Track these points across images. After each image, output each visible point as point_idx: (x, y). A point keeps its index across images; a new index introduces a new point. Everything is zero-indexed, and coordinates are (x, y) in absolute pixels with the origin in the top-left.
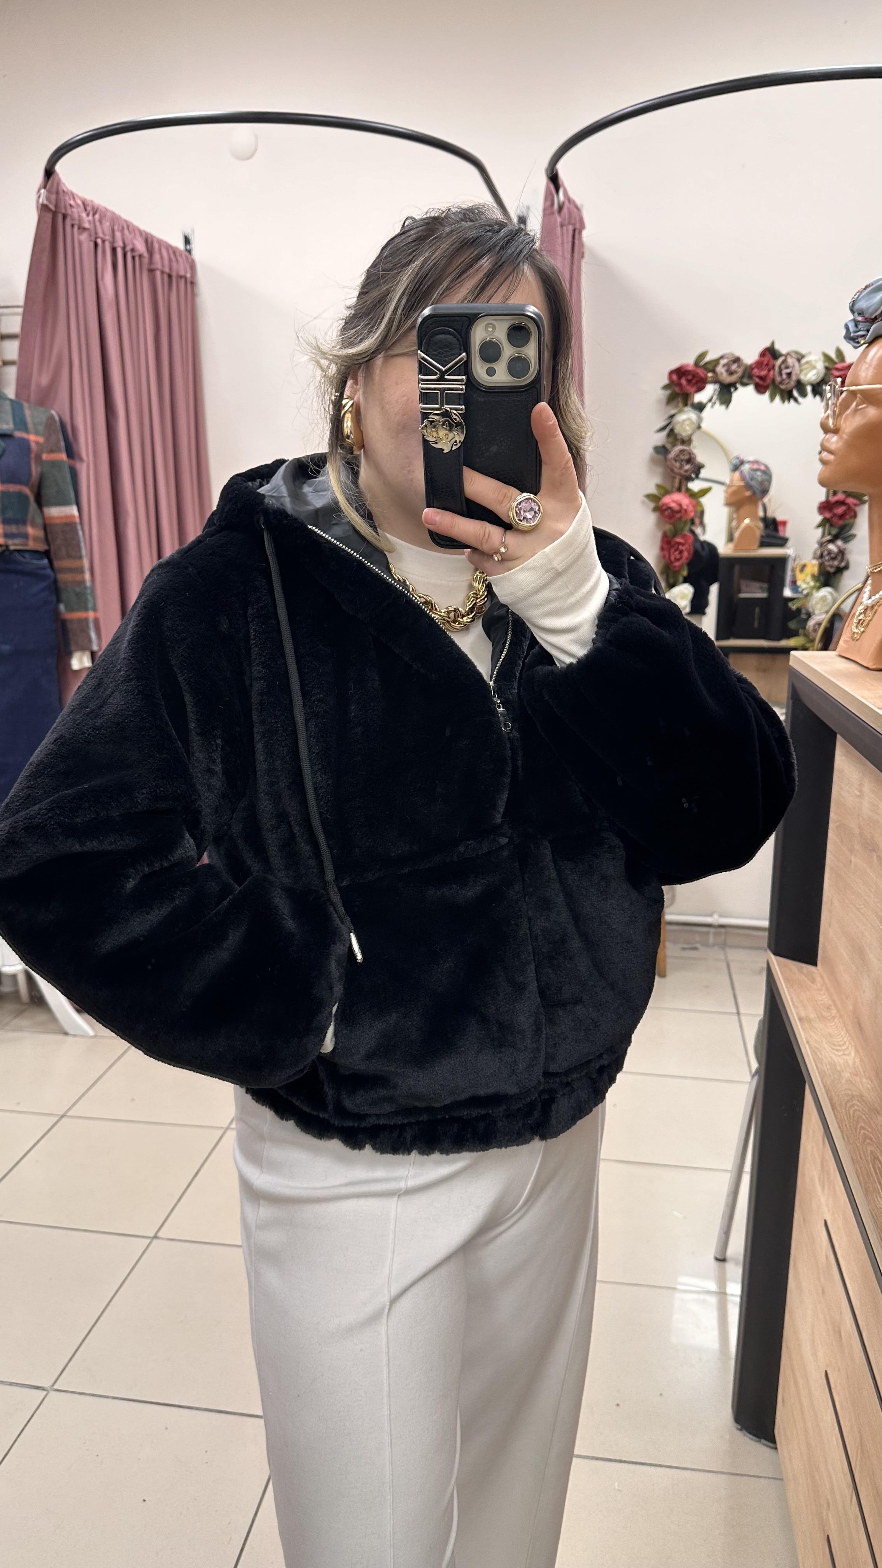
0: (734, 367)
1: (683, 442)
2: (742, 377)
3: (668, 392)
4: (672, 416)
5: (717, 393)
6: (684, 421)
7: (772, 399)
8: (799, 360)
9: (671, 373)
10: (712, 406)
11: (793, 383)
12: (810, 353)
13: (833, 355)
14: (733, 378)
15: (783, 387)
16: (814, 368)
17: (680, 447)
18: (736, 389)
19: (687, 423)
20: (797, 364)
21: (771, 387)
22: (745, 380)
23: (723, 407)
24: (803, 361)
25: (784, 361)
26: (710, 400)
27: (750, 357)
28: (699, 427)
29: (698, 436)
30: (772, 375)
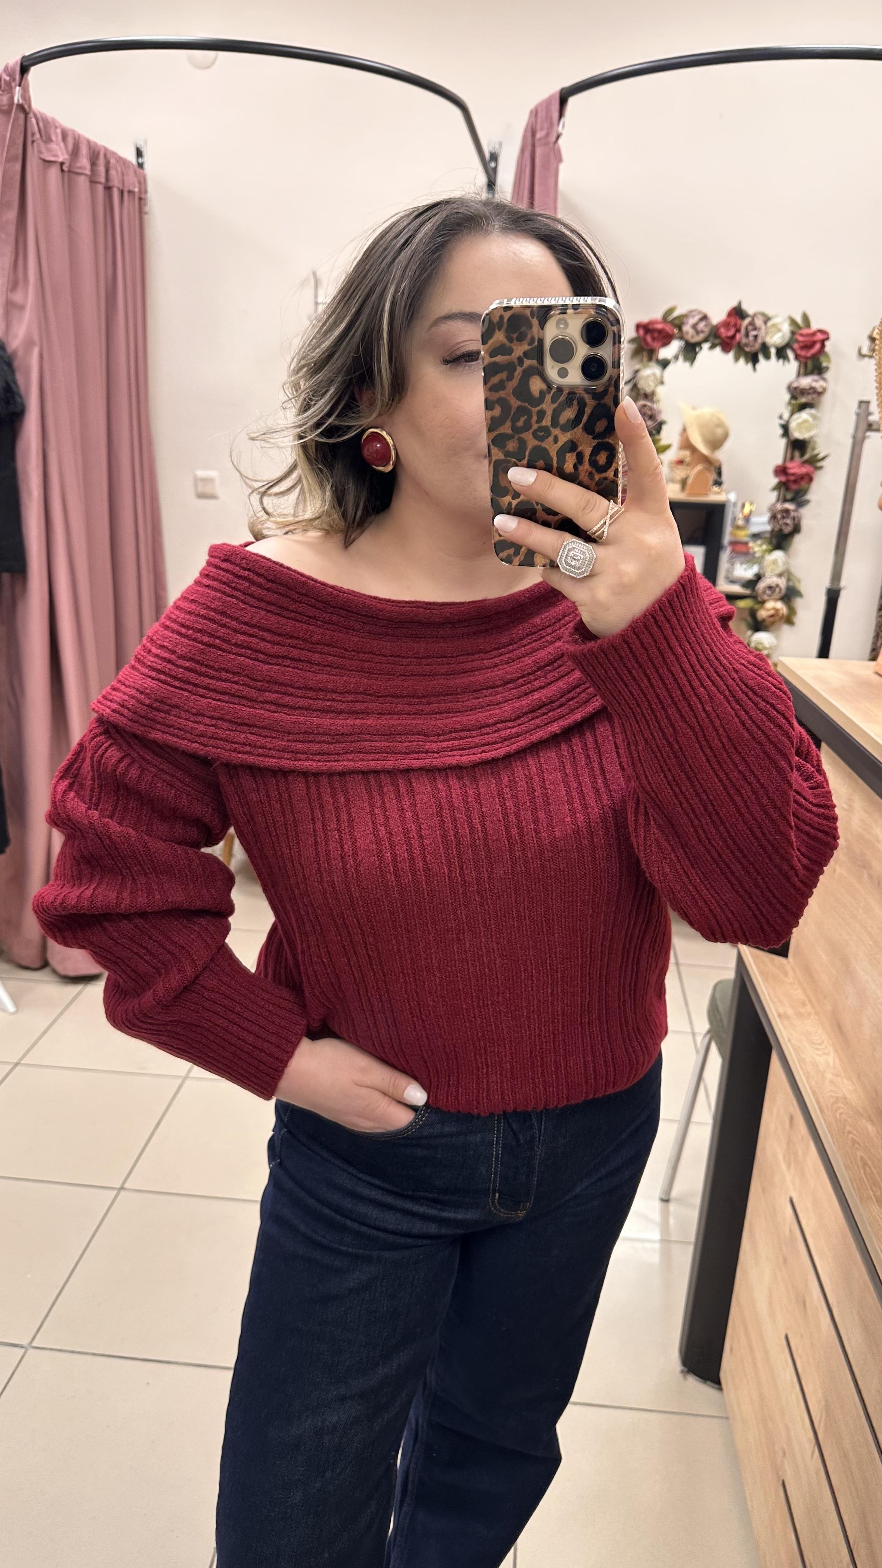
0: (701, 325)
1: (645, 398)
2: (709, 336)
3: (633, 346)
4: (637, 371)
5: (682, 350)
6: (648, 376)
7: (737, 359)
8: (765, 323)
9: (638, 327)
10: (676, 363)
11: (757, 346)
12: (776, 316)
13: (799, 320)
14: (701, 337)
15: (747, 349)
16: (779, 330)
17: (642, 402)
18: (701, 348)
19: (651, 378)
20: (763, 327)
21: (736, 348)
22: (711, 339)
23: (687, 364)
24: (770, 323)
25: (751, 323)
26: (675, 357)
27: (718, 316)
28: (662, 383)
29: (660, 391)
30: (738, 336)
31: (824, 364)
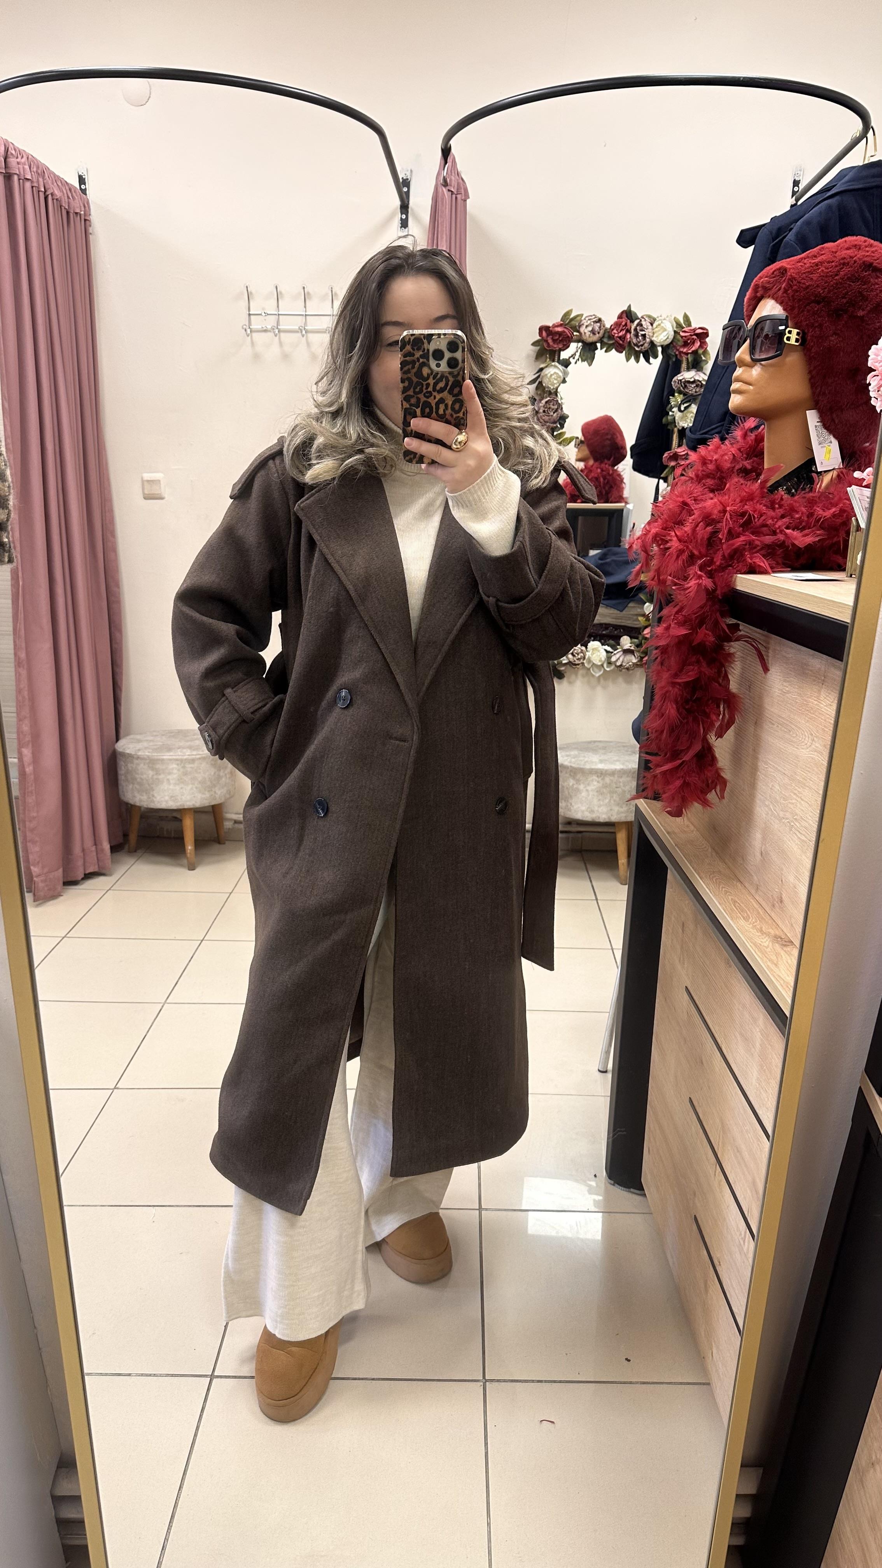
0: (596, 327)
1: (550, 393)
2: (603, 337)
3: (537, 349)
4: (541, 370)
5: (579, 351)
6: (551, 375)
7: (629, 358)
8: (652, 324)
9: (540, 331)
10: (576, 363)
11: (646, 345)
12: (661, 318)
13: (681, 319)
14: (597, 338)
15: (637, 348)
16: (664, 330)
17: (548, 398)
18: (598, 350)
19: (553, 377)
20: (650, 327)
21: (627, 349)
22: (606, 340)
23: (586, 364)
24: (655, 325)
25: (638, 325)
26: (573, 356)
27: (609, 321)
28: (564, 381)
29: (562, 389)
30: (628, 336)
31: (704, 358)
